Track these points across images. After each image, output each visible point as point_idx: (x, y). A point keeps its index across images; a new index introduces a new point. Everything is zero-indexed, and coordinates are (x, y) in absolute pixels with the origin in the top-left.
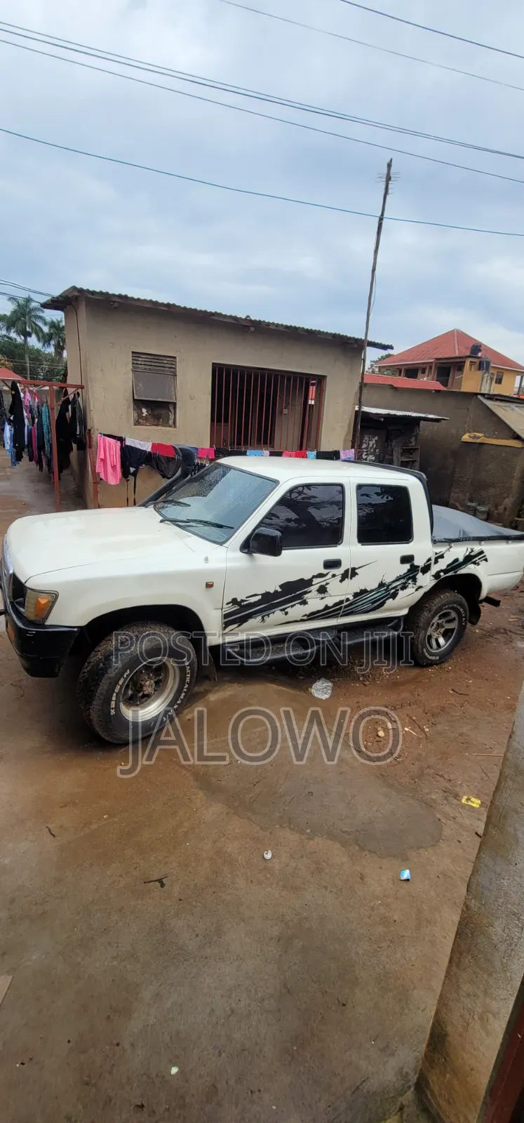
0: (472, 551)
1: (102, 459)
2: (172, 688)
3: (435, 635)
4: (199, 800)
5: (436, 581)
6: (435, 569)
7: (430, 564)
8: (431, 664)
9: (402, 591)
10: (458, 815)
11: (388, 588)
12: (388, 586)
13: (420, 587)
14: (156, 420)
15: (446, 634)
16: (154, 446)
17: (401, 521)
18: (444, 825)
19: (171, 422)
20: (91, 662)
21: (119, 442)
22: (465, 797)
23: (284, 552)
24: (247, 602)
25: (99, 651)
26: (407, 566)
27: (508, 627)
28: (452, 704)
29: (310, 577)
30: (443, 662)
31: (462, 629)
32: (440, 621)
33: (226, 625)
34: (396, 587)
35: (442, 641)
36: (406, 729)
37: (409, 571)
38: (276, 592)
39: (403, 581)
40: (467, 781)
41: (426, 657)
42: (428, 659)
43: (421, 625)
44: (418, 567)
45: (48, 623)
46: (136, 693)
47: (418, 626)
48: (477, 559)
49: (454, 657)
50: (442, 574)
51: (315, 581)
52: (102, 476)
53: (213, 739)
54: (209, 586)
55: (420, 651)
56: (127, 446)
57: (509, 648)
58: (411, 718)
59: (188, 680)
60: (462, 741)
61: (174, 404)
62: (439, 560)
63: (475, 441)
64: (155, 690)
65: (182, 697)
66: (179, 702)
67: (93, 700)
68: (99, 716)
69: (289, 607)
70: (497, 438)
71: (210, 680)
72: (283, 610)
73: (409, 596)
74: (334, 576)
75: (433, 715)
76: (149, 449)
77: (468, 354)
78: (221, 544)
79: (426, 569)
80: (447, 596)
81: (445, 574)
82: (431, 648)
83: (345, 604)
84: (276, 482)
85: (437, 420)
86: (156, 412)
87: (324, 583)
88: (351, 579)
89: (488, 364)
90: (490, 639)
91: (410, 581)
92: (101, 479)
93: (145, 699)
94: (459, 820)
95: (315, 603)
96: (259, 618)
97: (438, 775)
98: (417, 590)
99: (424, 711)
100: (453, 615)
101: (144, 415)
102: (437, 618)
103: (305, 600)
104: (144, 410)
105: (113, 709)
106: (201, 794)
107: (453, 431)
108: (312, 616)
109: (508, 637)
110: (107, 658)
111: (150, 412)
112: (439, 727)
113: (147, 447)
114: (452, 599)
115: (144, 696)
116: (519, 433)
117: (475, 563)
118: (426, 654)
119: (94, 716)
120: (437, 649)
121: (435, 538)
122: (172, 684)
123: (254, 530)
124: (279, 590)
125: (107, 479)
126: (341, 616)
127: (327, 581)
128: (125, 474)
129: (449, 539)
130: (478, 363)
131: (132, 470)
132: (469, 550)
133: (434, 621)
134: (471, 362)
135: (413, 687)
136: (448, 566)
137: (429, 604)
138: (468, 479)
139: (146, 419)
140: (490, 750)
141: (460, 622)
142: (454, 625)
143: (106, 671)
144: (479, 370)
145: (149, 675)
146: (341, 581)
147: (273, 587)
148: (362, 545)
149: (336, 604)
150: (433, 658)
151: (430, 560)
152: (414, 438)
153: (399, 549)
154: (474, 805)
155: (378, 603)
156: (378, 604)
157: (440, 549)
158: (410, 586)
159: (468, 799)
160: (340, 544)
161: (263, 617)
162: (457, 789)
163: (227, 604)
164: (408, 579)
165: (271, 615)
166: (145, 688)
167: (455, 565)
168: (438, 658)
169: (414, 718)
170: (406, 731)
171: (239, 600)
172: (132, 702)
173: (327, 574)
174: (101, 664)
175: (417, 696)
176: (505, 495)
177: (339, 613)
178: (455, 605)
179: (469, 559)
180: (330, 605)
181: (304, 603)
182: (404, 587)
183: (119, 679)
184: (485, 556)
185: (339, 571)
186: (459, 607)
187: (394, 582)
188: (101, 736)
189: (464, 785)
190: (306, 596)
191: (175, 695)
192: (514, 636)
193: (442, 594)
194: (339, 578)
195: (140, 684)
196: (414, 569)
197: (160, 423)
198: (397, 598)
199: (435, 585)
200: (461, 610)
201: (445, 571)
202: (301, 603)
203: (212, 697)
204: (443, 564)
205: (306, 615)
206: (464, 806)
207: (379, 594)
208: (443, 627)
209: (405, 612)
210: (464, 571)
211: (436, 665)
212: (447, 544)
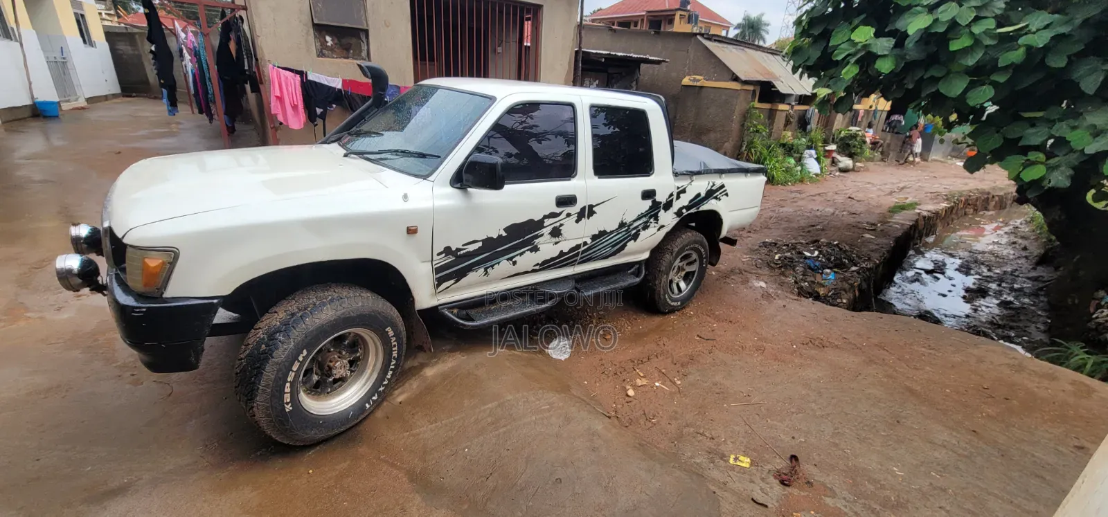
0: (714, 185)
1: (277, 97)
2: (375, 365)
3: (676, 279)
4: (414, 509)
5: (678, 219)
6: (677, 205)
7: (672, 200)
8: (673, 310)
9: (643, 232)
10: (728, 479)
11: (629, 228)
12: (629, 226)
13: (663, 226)
14: (345, 52)
15: (687, 278)
16: (344, 82)
17: (641, 150)
18: (721, 499)
19: (364, 54)
20: (249, 344)
21: (298, 76)
22: (732, 457)
23: (506, 187)
24: (464, 251)
25: (260, 328)
26: (649, 203)
27: (745, 267)
28: (699, 351)
29: (541, 217)
30: (684, 307)
31: (702, 271)
32: (681, 264)
33: (440, 281)
34: (637, 227)
35: (683, 285)
36: (657, 384)
37: (651, 208)
38: (500, 236)
39: (644, 220)
40: (731, 437)
41: (667, 302)
42: (670, 305)
43: (663, 268)
44: (661, 203)
45: (167, 294)
46: (325, 377)
47: (660, 271)
48: (718, 193)
49: (694, 301)
50: (684, 211)
51: (547, 222)
52: (280, 118)
53: (432, 424)
54: (411, 231)
55: (662, 297)
56: (310, 81)
57: (746, 288)
58: (660, 371)
59: (395, 354)
60: (718, 391)
61: (366, 32)
62: (682, 195)
63: (695, 84)
64: (352, 371)
65: (389, 376)
66: (385, 383)
67: (256, 396)
68: (268, 415)
69: (517, 255)
70: (715, 81)
71: (425, 351)
72: (511, 259)
73: (651, 237)
74: (569, 215)
75: (682, 365)
76: (339, 86)
77: (677, 7)
78: (425, 177)
79: (668, 205)
80: (688, 236)
81: (687, 211)
82: (673, 293)
83: (583, 249)
84: (492, 99)
85: (658, 62)
86: (344, 41)
87: (558, 224)
88: (588, 218)
89: (697, 17)
90: (728, 280)
91: (652, 220)
92: (281, 124)
93: (339, 383)
94: (730, 485)
95: (548, 248)
96: (482, 270)
97: (698, 433)
98: (659, 230)
99: (672, 362)
100: (695, 256)
101: (329, 44)
102: (678, 260)
103: (536, 246)
104: (328, 38)
105: (287, 403)
106: (418, 499)
107: (674, 74)
108: (546, 265)
109: (743, 277)
110: (271, 336)
111: (336, 41)
112: (691, 378)
113: (337, 84)
114: (694, 238)
115: (336, 381)
116: (739, 75)
117: (716, 198)
118: (668, 300)
119: (260, 415)
120: (679, 294)
121: (677, 171)
122: (374, 361)
123: (467, 158)
124: (504, 234)
125: (287, 121)
126: (579, 263)
127: (561, 222)
128: (311, 117)
129: (691, 172)
130: (687, 17)
131: (319, 111)
132: (711, 184)
133: (675, 264)
134: (681, 15)
135: (657, 337)
136: (691, 201)
137: (671, 246)
138: (689, 124)
139: (331, 49)
140: (749, 398)
141: (701, 263)
142: (695, 268)
143: (271, 355)
144: (689, 23)
145: (340, 353)
146: (577, 221)
147: (495, 230)
148: (599, 178)
149: (572, 250)
150: (675, 304)
151: (671, 195)
152: (635, 83)
153: (640, 183)
154: (744, 465)
155: (618, 246)
156: (619, 248)
157: (682, 183)
158: (652, 225)
159: (736, 459)
160: (574, 177)
161: (486, 270)
162: (722, 448)
163: (439, 254)
164: (650, 217)
165: (495, 267)
166: (334, 372)
167: (698, 200)
168: (679, 303)
169: (663, 371)
170: (656, 387)
171: (454, 249)
172: (319, 390)
173: (561, 213)
174: (263, 346)
175: (662, 346)
176: (725, 139)
177: (576, 260)
178: (697, 246)
179: (711, 194)
180: (566, 250)
181: (536, 249)
182: (646, 227)
183: (292, 364)
184: (726, 190)
185: (574, 210)
186: (700, 248)
187: (635, 221)
188: (276, 440)
189: (729, 442)
190: (537, 241)
191: (379, 374)
192: (749, 276)
193: (684, 234)
194: (574, 218)
195: (328, 366)
196: (656, 206)
197: (350, 55)
198: (638, 240)
199: (677, 224)
200: (703, 250)
201: (688, 208)
202: (531, 250)
203: (429, 372)
204: (685, 200)
205: (538, 264)
206: (733, 468)
207: (620, 235)
208: (684, 270)
209: (646, 255)
210: (706, 207)
211: (678, 311)
212: (687, 177)
